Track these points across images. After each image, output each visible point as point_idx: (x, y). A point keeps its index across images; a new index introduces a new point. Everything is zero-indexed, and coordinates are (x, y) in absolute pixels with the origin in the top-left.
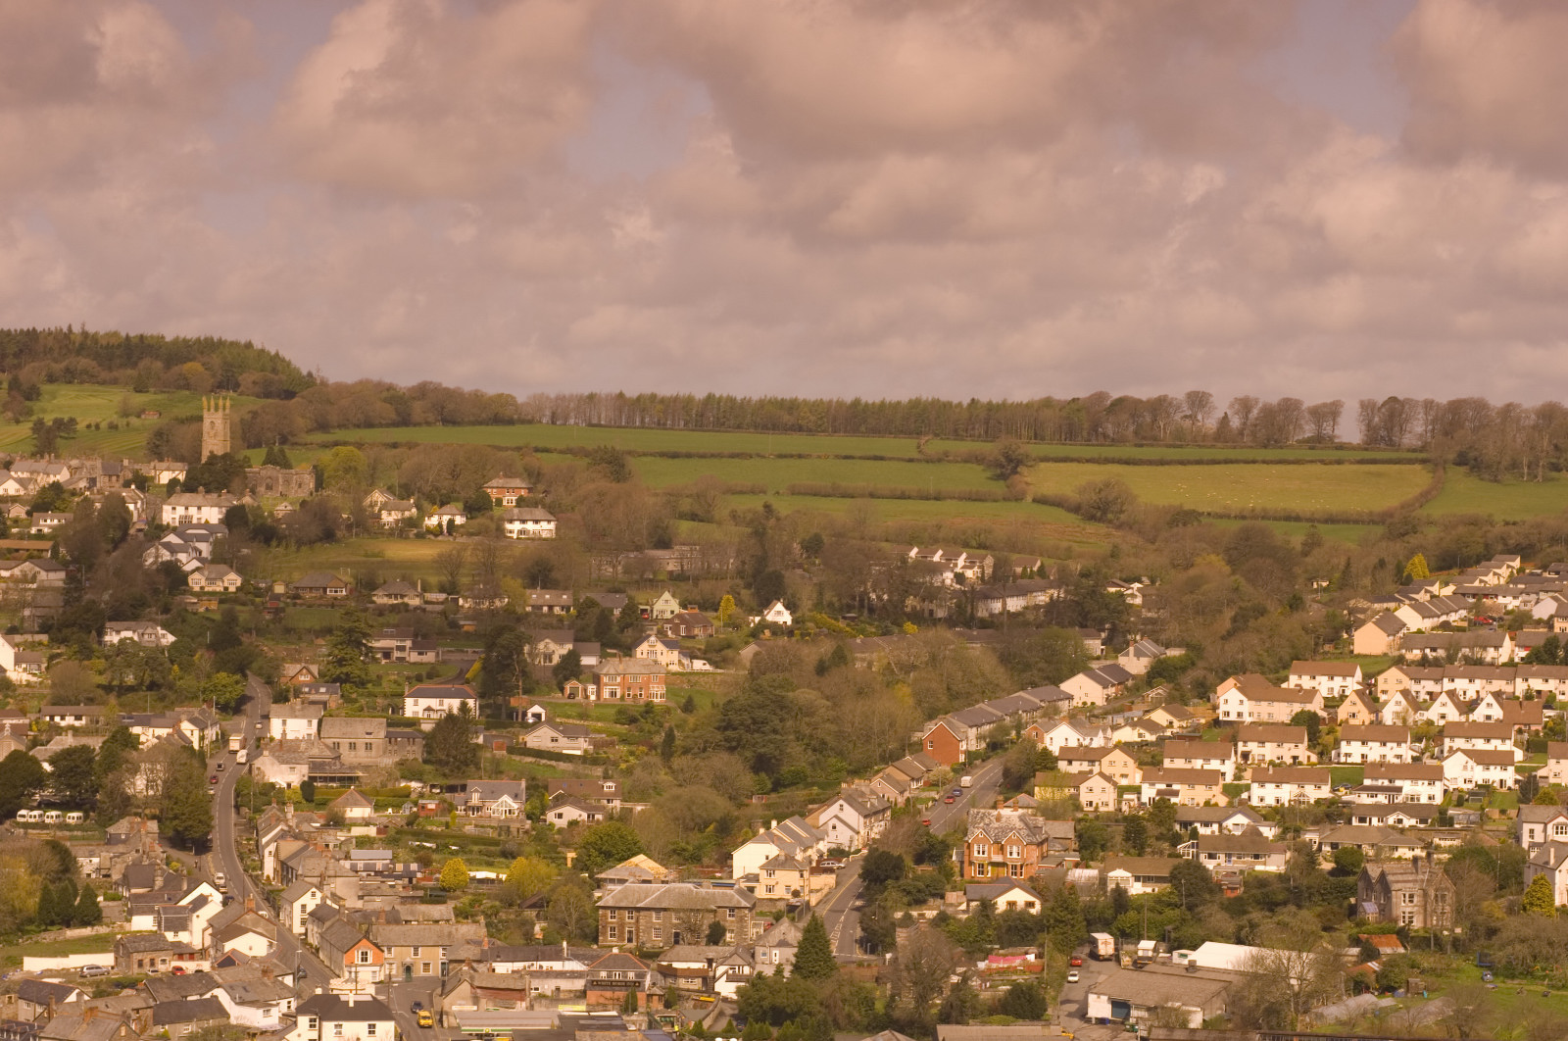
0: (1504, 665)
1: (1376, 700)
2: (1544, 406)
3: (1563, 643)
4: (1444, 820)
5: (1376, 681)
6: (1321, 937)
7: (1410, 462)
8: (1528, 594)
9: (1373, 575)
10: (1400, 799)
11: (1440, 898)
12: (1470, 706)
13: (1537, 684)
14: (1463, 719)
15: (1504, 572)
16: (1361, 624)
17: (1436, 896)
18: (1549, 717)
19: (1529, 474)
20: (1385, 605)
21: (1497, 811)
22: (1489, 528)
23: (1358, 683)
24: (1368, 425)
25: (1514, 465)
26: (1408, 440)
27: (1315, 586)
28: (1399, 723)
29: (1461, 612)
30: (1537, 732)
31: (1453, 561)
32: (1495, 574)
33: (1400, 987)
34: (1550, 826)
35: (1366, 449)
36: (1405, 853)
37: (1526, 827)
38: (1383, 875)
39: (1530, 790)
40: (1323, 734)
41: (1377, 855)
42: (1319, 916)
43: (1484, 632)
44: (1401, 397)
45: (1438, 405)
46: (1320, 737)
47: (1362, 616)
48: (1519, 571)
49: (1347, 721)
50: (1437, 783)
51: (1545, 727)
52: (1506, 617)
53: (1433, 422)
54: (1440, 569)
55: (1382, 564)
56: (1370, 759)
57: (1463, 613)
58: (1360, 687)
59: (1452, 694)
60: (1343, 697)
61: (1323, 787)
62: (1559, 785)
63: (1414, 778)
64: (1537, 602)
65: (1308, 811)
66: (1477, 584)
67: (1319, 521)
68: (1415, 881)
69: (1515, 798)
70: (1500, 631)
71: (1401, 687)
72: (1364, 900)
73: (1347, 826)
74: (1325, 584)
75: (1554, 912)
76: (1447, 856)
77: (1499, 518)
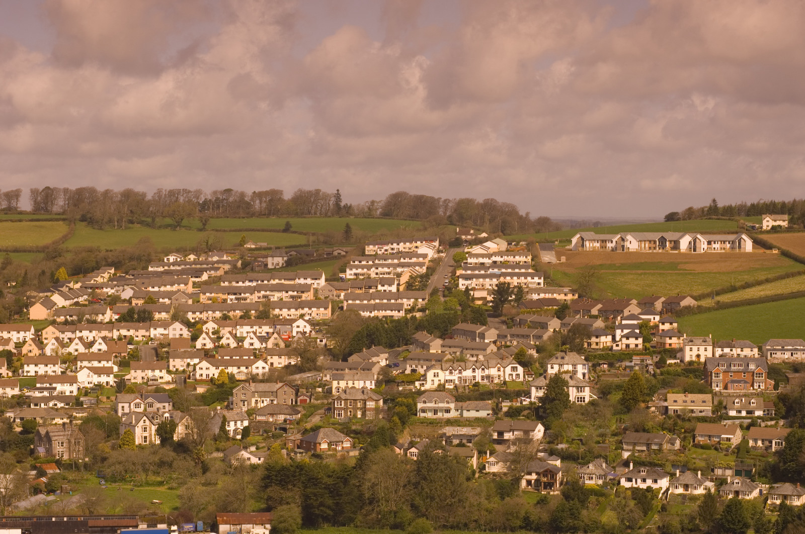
0: (107, 323)
1: (42, 343)
2: (125, 191)
3: (136, 311)
4: (78, 403)
5: (42, 333)
6: (16, 466)
7: (57, 220)
8: (118, 287)
9: (39, 279)
10: (55, 394)
11: (77, 443)
12: (90, 345)
13: (124, 332)
14: (87, 351)
15: (106, 275)
16: (33, 304)
17: (75, 442)
18: (131, 349)
19: (118, 225)
20: (46, 294)
21: (105, 398)
22: (98, 253)
23: (32, 334)
24: (35, 201)
25: (110, 221)
26: (56, 209)
27: (9, 285)
28: (54, 354)
29: (84, 296)
30: (125, 356)
31: (80, 270)
32: (102, 277)
33: (58, 490)
34: (132, 404)
35: (34, 214)
36: (58, 421)
37: (120, 405)
38: (47, 433)
39: (122, 386)
40: (15, 361)
41: (44, 423)
42: (15, 455)
43: (96, 306)
44: (52, 187)
45: (71, 191)
46: (13, 363)
47: (33, 300)
48: (114, 275)
49: (27, 354)
50: (74, 384)
51: (129, 354)
52: (107, 299)
53: (69, 199)
54: (73, 275)
55: (43, 273)
56: (39, 373)
57: (86, 297)
58: (33, 337)
59: (81, 339)
60: (25, 342)
61: (15, 389)
62: (136, 383)
63: (62, 382)
64: (123, 291)
65: (8, 402)
66: (92, 282)
67: (10, 252)
68: (64, 435)
69: (114, 390)
70: (104, 306)
71: (55, 336)
72: (39, 446)
73: (29, 409)
74: (14, 284)
75: (135, 448)
76: (80, 422)
77: (103, 248)
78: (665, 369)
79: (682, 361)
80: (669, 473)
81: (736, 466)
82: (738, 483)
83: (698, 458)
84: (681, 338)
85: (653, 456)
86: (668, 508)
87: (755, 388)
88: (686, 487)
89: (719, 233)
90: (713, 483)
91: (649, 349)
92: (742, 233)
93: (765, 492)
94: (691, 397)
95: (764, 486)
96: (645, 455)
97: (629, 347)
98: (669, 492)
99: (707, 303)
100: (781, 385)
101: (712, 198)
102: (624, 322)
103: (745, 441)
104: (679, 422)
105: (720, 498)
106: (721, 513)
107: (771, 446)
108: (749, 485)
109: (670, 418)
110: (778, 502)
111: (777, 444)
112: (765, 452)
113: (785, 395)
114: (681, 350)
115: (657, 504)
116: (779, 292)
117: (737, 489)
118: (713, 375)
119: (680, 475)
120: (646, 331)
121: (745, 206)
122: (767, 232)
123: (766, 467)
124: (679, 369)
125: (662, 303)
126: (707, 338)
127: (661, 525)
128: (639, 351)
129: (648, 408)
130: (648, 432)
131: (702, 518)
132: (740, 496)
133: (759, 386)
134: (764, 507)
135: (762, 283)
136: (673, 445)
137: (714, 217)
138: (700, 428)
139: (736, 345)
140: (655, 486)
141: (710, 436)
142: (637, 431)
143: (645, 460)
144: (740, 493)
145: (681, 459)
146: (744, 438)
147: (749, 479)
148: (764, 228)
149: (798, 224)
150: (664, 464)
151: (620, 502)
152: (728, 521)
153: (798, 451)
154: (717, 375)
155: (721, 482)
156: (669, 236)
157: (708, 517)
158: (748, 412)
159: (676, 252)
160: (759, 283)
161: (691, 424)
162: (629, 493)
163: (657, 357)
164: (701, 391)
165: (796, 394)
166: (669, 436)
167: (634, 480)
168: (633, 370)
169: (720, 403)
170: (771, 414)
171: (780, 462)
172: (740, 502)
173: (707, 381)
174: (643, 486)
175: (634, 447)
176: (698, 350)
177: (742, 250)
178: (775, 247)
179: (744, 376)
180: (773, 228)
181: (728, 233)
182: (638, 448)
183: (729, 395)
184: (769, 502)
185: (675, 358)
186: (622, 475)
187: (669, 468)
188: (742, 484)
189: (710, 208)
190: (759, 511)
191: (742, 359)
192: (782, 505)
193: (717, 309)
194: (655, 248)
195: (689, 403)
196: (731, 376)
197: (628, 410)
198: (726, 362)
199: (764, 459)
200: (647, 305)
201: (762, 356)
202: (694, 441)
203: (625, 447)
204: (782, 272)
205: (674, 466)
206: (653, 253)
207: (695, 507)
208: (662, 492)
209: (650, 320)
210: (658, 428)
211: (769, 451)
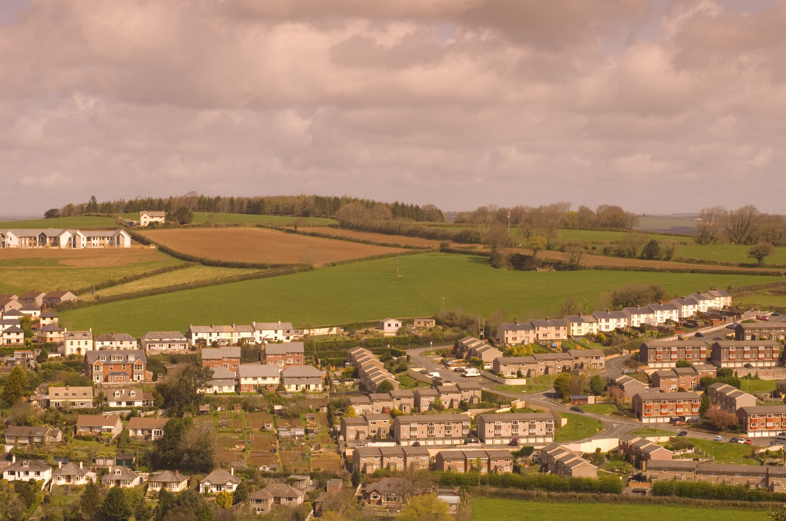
78: (46, 363)
79: (63, 355)
80: (51, 465)
81: (117, 455)
82: (119, 472)
83: (79, 449)
84: (62, 333)
85: (36, 448)
86: (51, 499)
87: (135, 379)
88: (68, 478)
89: (99, 229)
90: (95, 474)
91: (30, 344)
92: (121, 229)
93: (145, 480)
94: (72, 389)
95: (144, 474)
96: (28, 448)
97: (10, 342)
98: (52, 484)
99: (87, 297)
100: (160, 376)
101: (91, 196)
102: (5, 318)
103: (125, 431)
104: (61, 415)
105: (102, 487)
106: (103, 502)
107: (151, 435)
108: (129, 474)
109: (51, 411)
110: (158, 489)
111: (157, 433)
112: (145, 441)
113: (163, 386)
114: (62, 344)
115: (40, 496)
116: (157, 286)
117: (118, 478)
118: (94, 367)
119: (62, 467)
120: (27, 326)
121: (123, 203)
122: (145, 228)
123: (145, 455)
124: (60, 363)
125: (43, 298)
126: (87, 332)
127: (44, 517)
128: (20, 346)
129: (30, 401)
130: (30, 426)
131: (84, 508)
132: (121, 485)
133: (139, 377)
134: (145, 495)
135: (140, 278)
136: (55, 437)
137: (93, 213)
138: (82, 419)
139: (116, 339)
140: (37, 478)
141: (91, 428)
142: (19, 425)
143: (28, 453)
144: (121, 482)
145: (63, 451)
146: (124, 429)
147: (130, 468)
148: (142, 224)
149: (174, 221)
150: (47, 457)
151: (3, 495)
152: (110, 510)
153: (176, 439)
154: (98, 368)
155: (102, 472)
156: (50, 232)
157: (91, 507)
158: (129, 403)
159: (57, 248)
160: (138, 278)
161: (73, 416)
162: (12, 486)
163: (38, 352)
164: (82, 384)
165: (174, 385)
166: (50, 429)
167: (17, 473)
168: (14, 365)
169: (101, 395)
170: (151, 404)
171: (159, 450)
172: (121, 491)
173: (87, 374)
174: (26, 479)
175: (16, 441)
176: (79, 344)
177: (121, 246)
178: (152, 243)
179: (124, 368)
180: (151, 224)
181: (107, 229)
182: (20, 441)
183: (110, 388)
184: (149, 490)
185: (56, 352)
186: (5, 468)
187: (51, 460)
188: (123, 473)
189: (89, 205)
190: (140, 498)
191: (122, 352)
192: (162, 492)
193: (97, 304)
194: (35, 244)
195: (70, 396)
196: (111, 368)
197: (10, 404)
198: (106, 354)
199: (144, 448)
200: (28, 300)
201: (141, 349)
202: (75, 433)
203: (7, 440)
204: (159, 267)
205: (57, 458)
206: (33, 249)
207: (77, 497)
208: (45, 483)
209: (31, 315)
210: (40, 421)
211: (149, 440)
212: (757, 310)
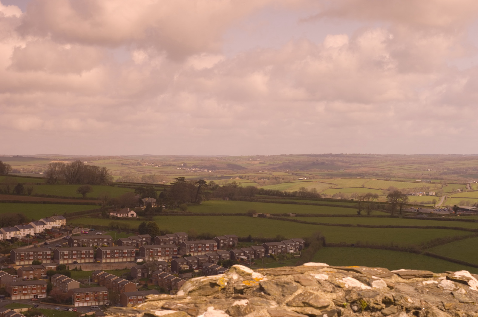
212: (81, 228)
